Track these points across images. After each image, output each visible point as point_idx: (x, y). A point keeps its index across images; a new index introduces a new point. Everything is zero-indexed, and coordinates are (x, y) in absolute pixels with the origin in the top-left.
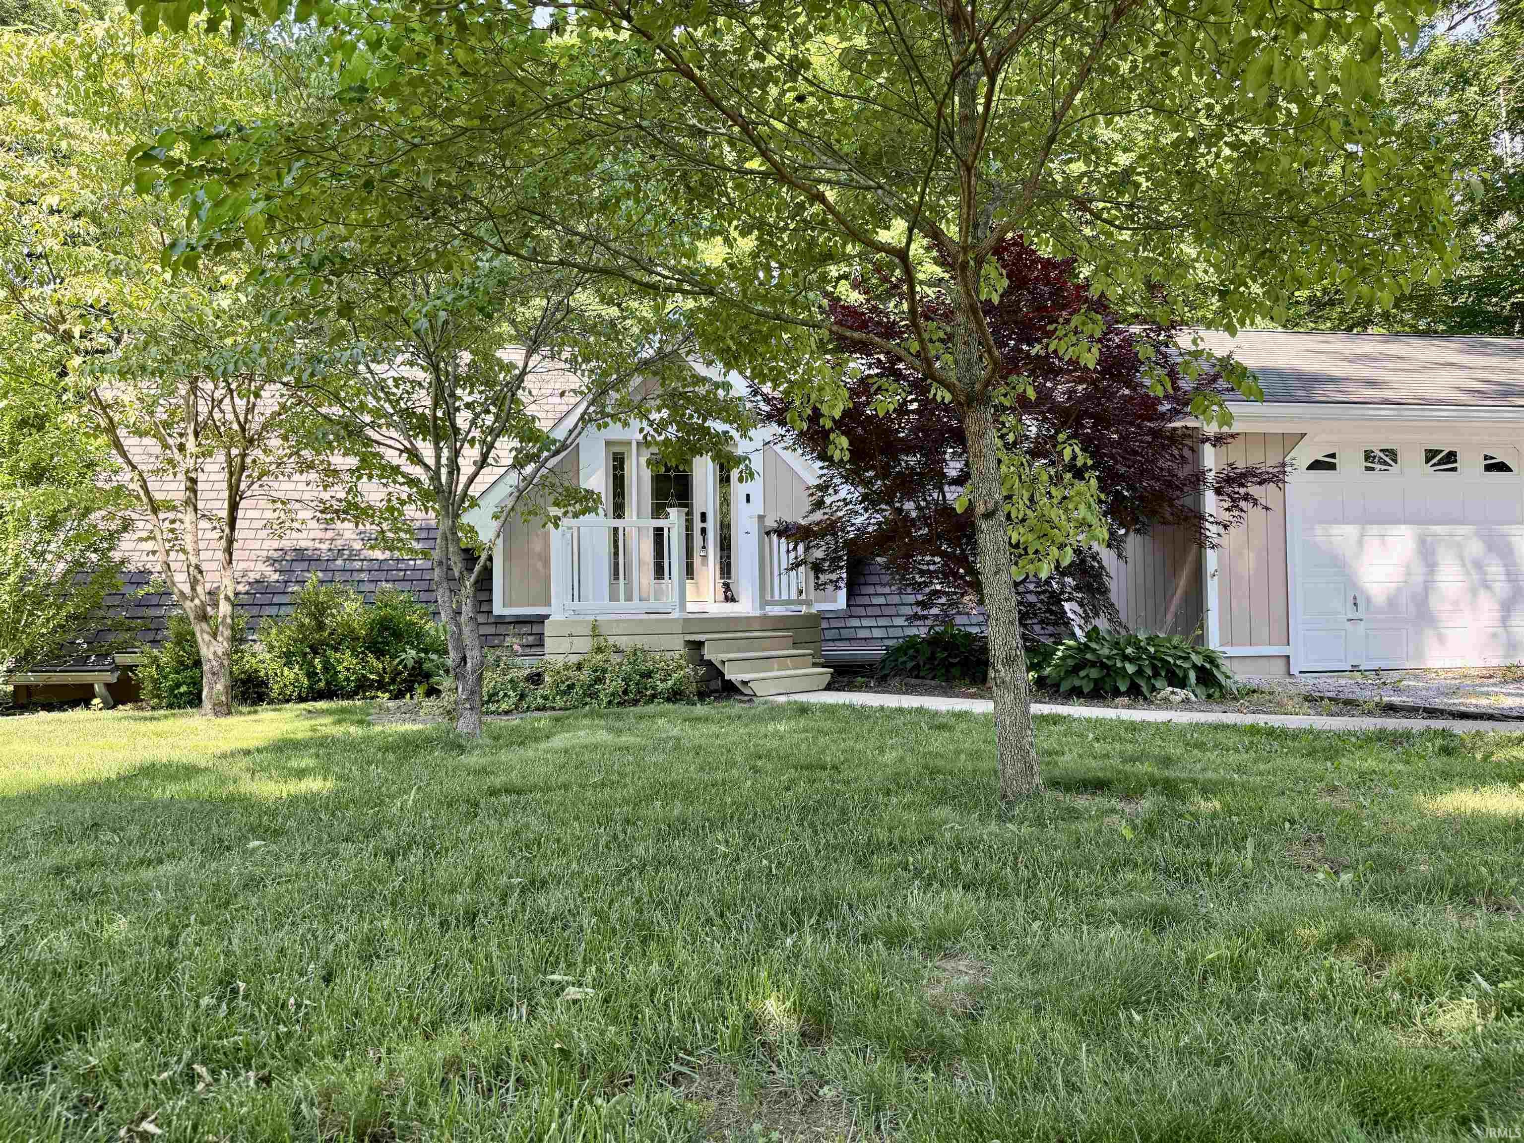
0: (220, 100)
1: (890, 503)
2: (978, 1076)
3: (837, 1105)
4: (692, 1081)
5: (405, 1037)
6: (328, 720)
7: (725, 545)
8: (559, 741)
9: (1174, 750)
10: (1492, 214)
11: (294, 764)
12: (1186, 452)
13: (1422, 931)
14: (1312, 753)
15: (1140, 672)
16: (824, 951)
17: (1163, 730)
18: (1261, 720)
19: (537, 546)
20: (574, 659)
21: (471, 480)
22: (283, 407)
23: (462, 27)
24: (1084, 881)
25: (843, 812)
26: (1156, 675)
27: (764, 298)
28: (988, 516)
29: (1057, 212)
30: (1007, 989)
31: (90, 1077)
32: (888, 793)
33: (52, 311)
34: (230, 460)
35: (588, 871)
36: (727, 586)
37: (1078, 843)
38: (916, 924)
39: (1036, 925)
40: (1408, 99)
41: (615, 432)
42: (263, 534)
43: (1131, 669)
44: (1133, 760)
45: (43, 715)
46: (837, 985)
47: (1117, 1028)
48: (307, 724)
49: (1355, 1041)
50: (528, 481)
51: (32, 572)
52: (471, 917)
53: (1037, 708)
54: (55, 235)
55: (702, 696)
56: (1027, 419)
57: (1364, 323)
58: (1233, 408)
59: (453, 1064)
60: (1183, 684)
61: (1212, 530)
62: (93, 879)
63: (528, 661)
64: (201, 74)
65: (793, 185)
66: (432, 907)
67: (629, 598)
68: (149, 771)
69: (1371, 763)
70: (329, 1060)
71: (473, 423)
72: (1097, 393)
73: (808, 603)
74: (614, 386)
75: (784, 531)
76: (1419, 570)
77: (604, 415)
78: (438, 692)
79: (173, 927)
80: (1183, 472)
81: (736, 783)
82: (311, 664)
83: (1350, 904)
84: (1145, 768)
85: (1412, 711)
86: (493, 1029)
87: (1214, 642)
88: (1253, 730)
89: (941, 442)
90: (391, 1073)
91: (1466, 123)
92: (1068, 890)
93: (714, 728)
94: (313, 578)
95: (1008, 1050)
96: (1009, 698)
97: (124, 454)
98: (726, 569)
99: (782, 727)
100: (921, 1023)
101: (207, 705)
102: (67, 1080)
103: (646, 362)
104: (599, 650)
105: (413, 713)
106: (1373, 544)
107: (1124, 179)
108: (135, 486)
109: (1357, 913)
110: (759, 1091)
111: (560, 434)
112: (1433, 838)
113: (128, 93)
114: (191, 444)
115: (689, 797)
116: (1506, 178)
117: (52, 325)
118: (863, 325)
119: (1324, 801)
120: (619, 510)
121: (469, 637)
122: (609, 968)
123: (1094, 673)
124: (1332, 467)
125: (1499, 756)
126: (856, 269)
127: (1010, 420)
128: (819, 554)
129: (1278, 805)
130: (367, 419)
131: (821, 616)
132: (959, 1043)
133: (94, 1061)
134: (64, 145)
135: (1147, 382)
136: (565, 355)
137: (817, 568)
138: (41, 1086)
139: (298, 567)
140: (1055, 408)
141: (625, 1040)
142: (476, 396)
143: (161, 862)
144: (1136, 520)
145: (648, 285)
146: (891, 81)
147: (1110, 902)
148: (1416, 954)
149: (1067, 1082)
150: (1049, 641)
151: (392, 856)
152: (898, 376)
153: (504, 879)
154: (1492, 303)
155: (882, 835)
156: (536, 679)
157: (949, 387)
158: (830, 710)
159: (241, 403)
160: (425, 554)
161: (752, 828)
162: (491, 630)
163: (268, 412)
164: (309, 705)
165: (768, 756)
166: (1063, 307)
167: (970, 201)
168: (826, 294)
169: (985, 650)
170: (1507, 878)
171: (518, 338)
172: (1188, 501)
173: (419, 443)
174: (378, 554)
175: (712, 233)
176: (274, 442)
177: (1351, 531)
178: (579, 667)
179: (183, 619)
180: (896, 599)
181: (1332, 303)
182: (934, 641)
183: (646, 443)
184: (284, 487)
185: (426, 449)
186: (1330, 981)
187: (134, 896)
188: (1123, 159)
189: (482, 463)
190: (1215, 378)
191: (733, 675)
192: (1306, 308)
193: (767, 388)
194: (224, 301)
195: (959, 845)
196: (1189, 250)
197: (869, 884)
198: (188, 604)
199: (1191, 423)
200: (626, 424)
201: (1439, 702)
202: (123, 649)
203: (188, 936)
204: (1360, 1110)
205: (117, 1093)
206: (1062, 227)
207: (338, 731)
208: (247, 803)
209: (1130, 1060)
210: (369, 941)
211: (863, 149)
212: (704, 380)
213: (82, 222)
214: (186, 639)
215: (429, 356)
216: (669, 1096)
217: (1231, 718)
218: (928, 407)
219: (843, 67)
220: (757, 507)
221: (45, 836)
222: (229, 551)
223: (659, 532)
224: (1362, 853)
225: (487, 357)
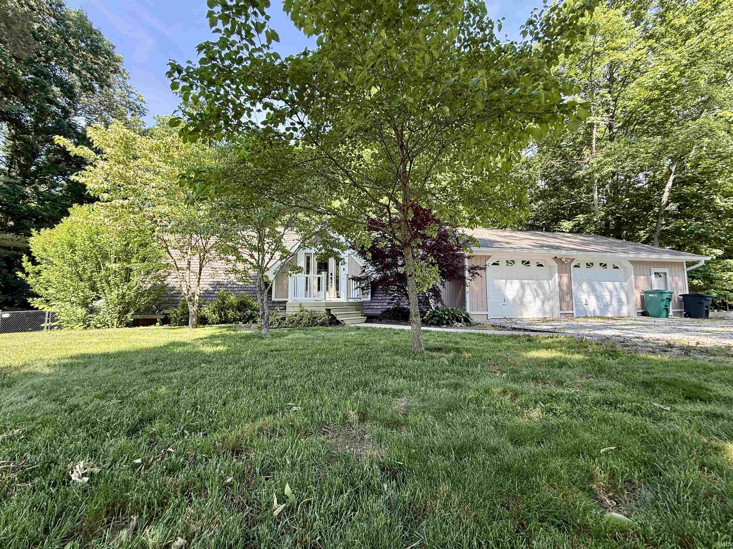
0: (202, 159)
1: (383, 271)
2: (408, 431)
3: (369, 440)
4: (328, 433)
5: (246, 422)
6: (225, 330)
7: (337, 282)
8: (290, 337)
9: (459, 340)
10: (537, 200)
11: (215, 342)
12: (461, 260)
13: (525, 389)
14: (494, 340)
15: (449, 318)
16: (365, 396)
17: (455, 334)
18: (481, 331)
19: (285, 282)
20: (294, 313)
21: (268, 263)
22: (216, 242)
23: (271, 144)
24: (435, 375)
25: (370, 357)
26: (453, 319)
27: (350, 216)
28: (410, 276)
29: (427, 197)
30: (415, 407)
31: (154, 435)
32: (382, 352)
33: (151, 214)
34: (200, 256)
35: (299, 374)
36: (338, 294)
37: (434, 366)
38: (391, 389)
39: (423, 388)
40: (516, 171)
41: (308, 250)
42: (208, 277)
43: (447, 317)
44: (448, 342)
45: (142, 327)
46: (369, 406)
47: (445, 417)
48: (219, 330)
49: (509, 420)
50: (283, 264)
51: (141, 287)
52: (266, 386)
53: (423, 328)
54: (154, 194)
55: (330, 324)
56: (419, 250)
57: (505, 227)
58: (472, 248)
59: (261, 429)
60: (460, 321)
61: (467, 281)
62: (155, 376)
63: (281, 314)
64: (197, 152)
65: (358, 187)
66: (255, 384)
67: (310, 297)
68: (173, 344)
69: (510, 344)
70: (224, 428)
71: (269, 248)
72: (438, 243)
73: (360, 299)
74: (308, 239)
75: (354, 279)
76: (521, 291)
77: (305, 246)
78: (256, 322)
79: (179, 390)
80: (460, 265)
81: (340, 349)
82: (221, 314)
83: (506, 382)
84: (451, 345)
85: (520, 329)
86: (272, 419)
87: (468, 311)
88: (479, 334)
89: (397, 255)
90: (242, 432)
91: (530, 178)
92: (431, 379)
93: (334, 333)
94: (222, 290)
95: (416, 424)
96: (415, 326)
97: (170, 254)
98: (337, 289)
99: (353, 333)
100: (392, 416)
101: (190, 325)
102: (146, 435)
103: (317, 232)
104: (301, 311)
105: (249, 328)
106: (508, 284)
107: (444, 189)
108: (173, 263)
109: (508, 385)
110: (347, 436)
111: (292, 251)
112: (527, 364)
113: (176, 156)
114: (189, 252)
115: (327, 353)
116: (540, 191)
117: (151, 218)
118: (376, 223)
119: (498, 354)
120: (308, 272)
121: (265, 307)
122: (305, 401)
123: (437, 319)
124: (498, 264)
125: (543, 342)
126: (374, 209)
127: (415, 250)
128: (363, 285)
129: (486, 355)
130: (240, 246)
131: (363, 302)
132: (403, 422)
133: (154, 430)
134: (158, 169)
135: (451, 241)
136: (295, 230)
137: (363, 289)
138: (138, 437)
139: (217, 286)
140: (427, 247)
141: (309, 422)
142: (270, 240)
143: (176, 370)
144: (448, 278)
145: (317, 212)
146: (384, 162)
147: (442, 382)
148: (524, 396)
149: (432, 433)
150: (425, 310)
151: (243, 368)
152: (386, 237)
153: (275, 376)
154: (537, 223)
155: (381, 363)
156: (283, 319)
157: (400, 241)
158: (366, 329)
159: (204, 242)
160: (254, 284)
161: (345, 362)
162: (271, 305)
163: (212, 243)
164: (220, 325)
165: (349, 341)
166: (429, 221)
167: (405, 194)
168: (366, 215)
169: (409, 312)
170: (546, 375)
171: (282, 225)
172: (461, 273)
173: (253, 253)
174: (241, 283)
175: (336, 198)
176: (213, 252)
177: (503, 281)
178: (296, 315)
179: (184, 301)
180: (384, 298)
181: (497, 222)
182: (394, 310)
183: (316, 254)
184: (215, 264)
185: (256, 254)
186: (502, 404)
187: (168, 380)
188: (444, 183)
189: (271, 259)
190: (468, 241)
191: (339, 318)
192: (490, 223)
193: (349, 240)
194: (201, 213)
195: (402, 366)
196: (461, 207)
197: (377, 378)
198: (186, 297)
199: (462, 252)
200: (311, 249)
201: (527, 327)
202: (167, 308)
203: (184, 392)
204: (511, 440)
205: (161, 440)
206: (428, 201)
207: (228, 333)
208: (202, 353)
209: (449, 427)
210: (237, 393)
211: (377, 178)
212: (333, 237)
213: (162, 190)
214: (185, 306)
215: (258, 229)
216: (322, 438)
217: (473, 331)
218: (393, 246)
219: (372, 157)
220: (346, 272)
221: (141, 363)
222: (199, 282)
223: (319, 279)
224: (508, 368)
225: (273, 230)
